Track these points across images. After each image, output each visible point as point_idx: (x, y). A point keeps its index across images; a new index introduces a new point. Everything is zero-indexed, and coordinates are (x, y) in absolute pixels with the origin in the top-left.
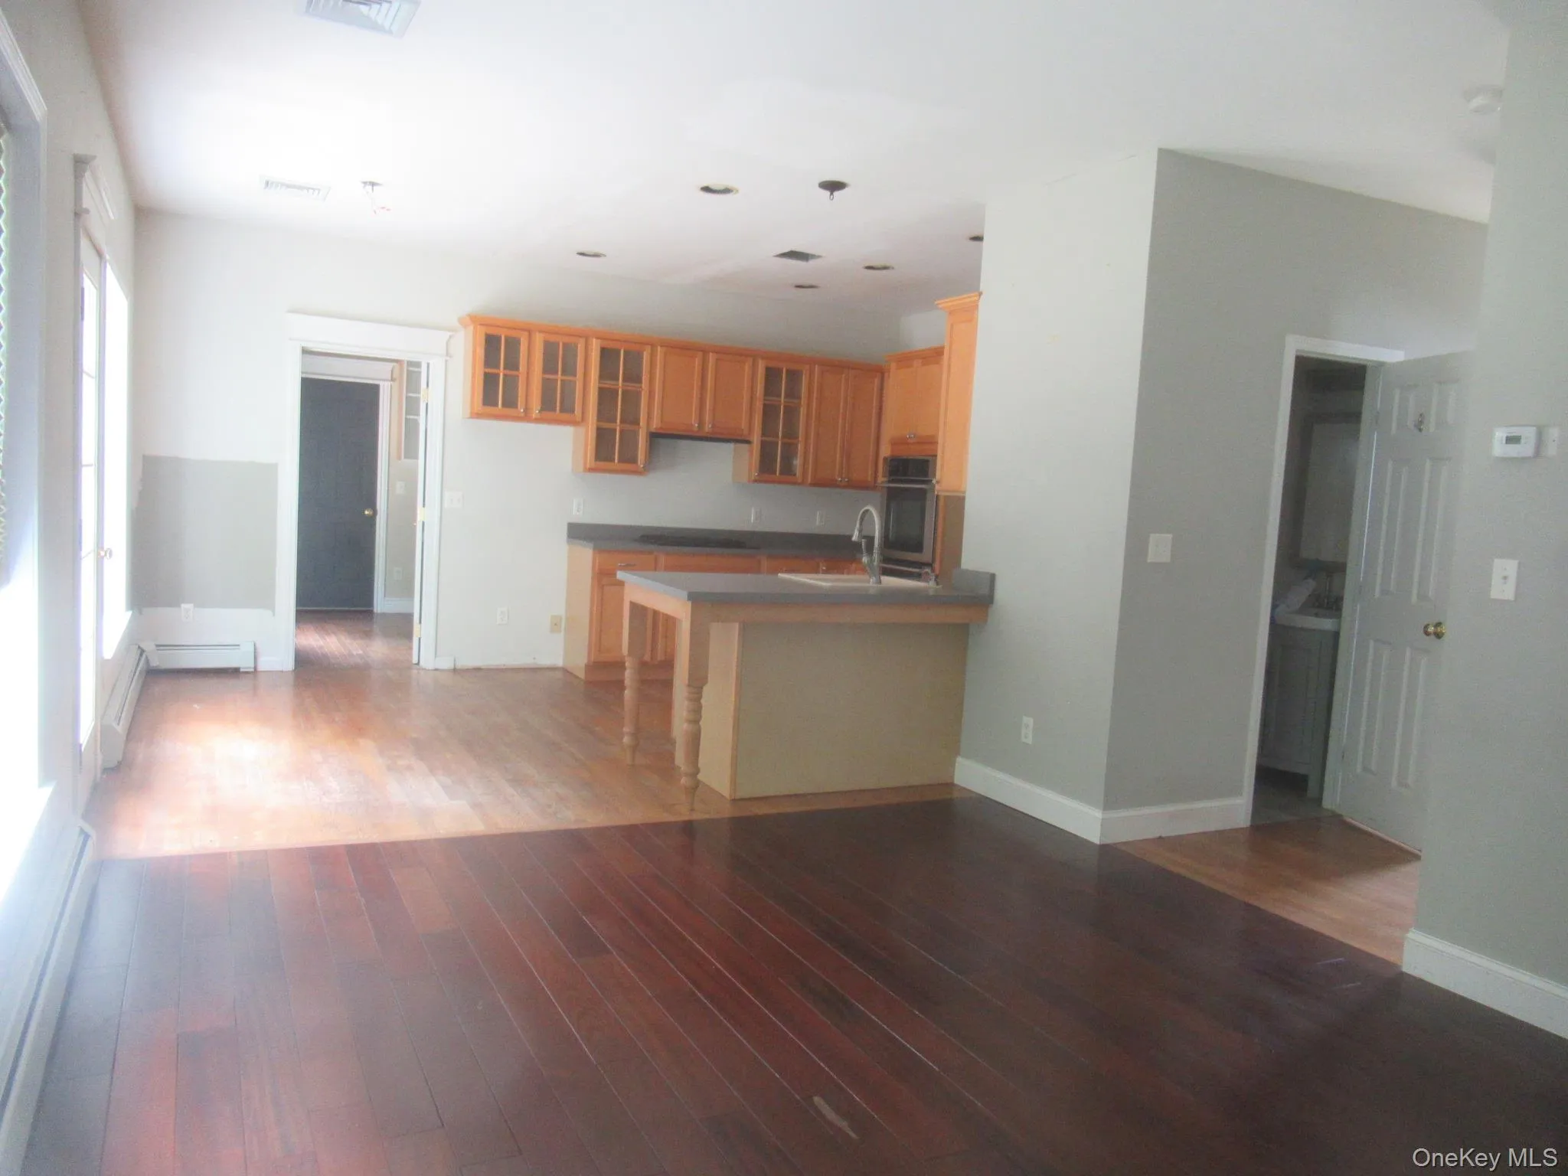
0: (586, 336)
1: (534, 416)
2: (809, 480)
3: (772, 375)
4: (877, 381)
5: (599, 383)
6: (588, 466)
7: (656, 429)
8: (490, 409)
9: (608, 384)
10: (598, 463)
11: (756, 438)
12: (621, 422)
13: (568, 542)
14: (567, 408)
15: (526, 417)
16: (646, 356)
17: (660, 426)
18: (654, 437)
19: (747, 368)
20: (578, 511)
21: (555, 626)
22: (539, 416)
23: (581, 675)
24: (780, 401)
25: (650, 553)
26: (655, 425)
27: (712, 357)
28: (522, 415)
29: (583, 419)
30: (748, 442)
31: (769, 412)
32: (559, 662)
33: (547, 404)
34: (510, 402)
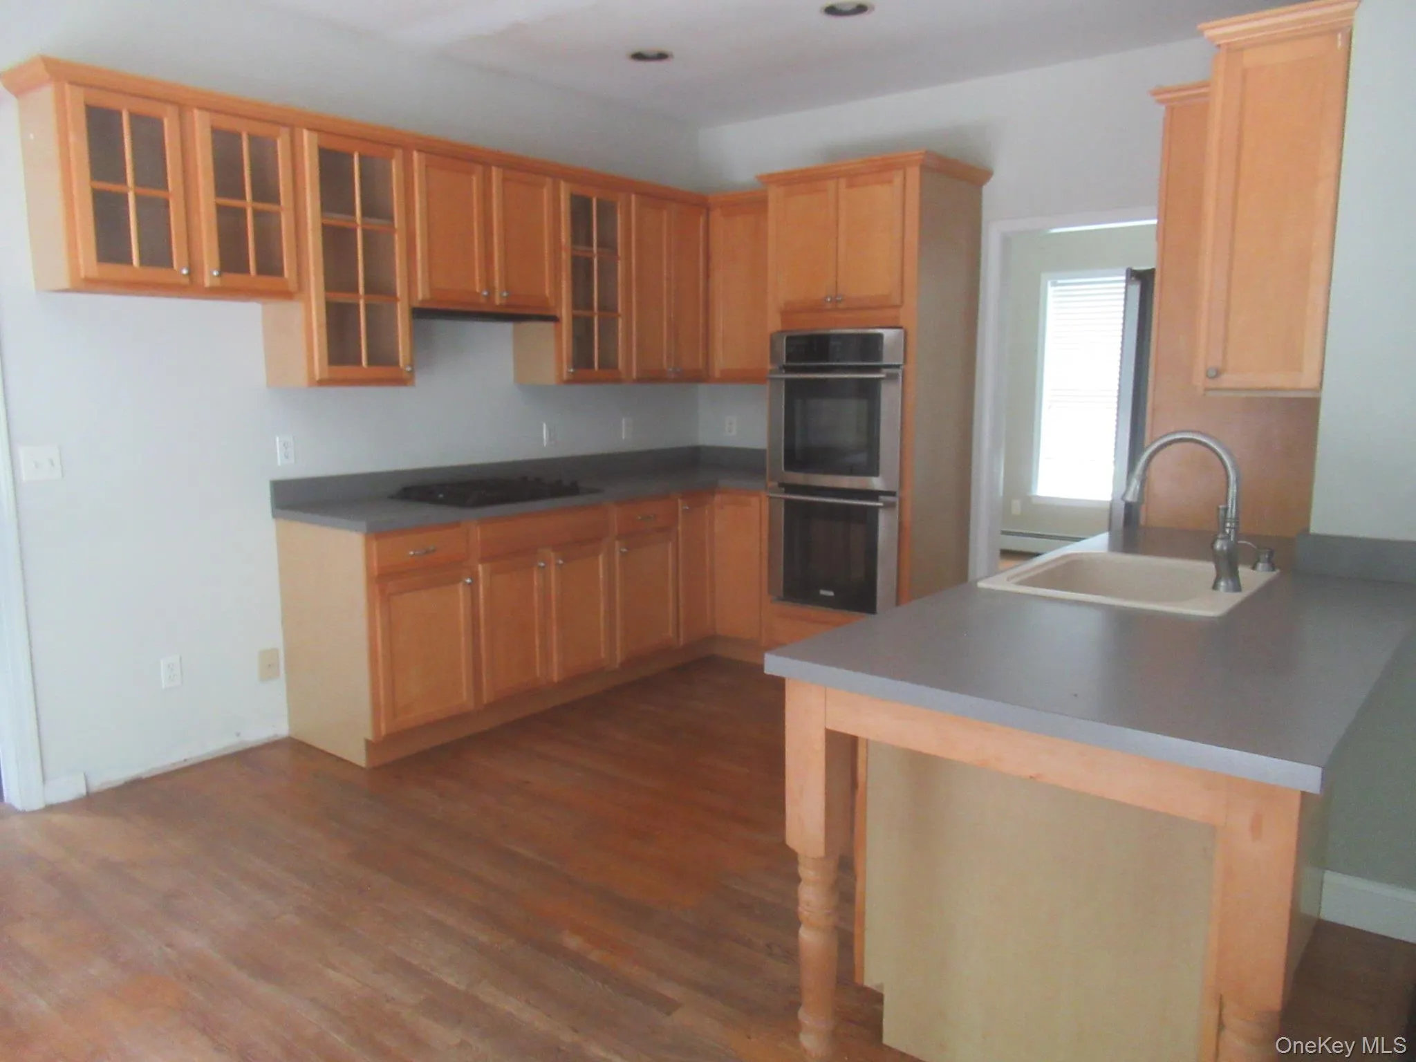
0: (290, 121)
1: (207, 283)
2: (634, 375)
3: (580, 208)
4: (702, 220)
5: (323, 217)
6: (317, 378)
7: (423, 301)
8: (115, 271)
9: (337, 219)
10: (335, 368)
11: (565, 313)
12: (367, 291)
13: (275, 516)
14: (270, 265)
15: (191, 288)
16: (395, 168)
17: (428, 296)
18: (420, 313)
19: (546, 193)
20: (287, 457)
21: (268, 668)
22: (217, 282)
23: (359, 757)
24: (592, 251)
25: (457, 524)
26: (421, 293)
27: (495, 173)
28: (186, 281)
29: (301, 286)
30: (555, 319)
31: (581, 269)
32: (280, 728)
33: (231, 260)
34: (157, 255)
